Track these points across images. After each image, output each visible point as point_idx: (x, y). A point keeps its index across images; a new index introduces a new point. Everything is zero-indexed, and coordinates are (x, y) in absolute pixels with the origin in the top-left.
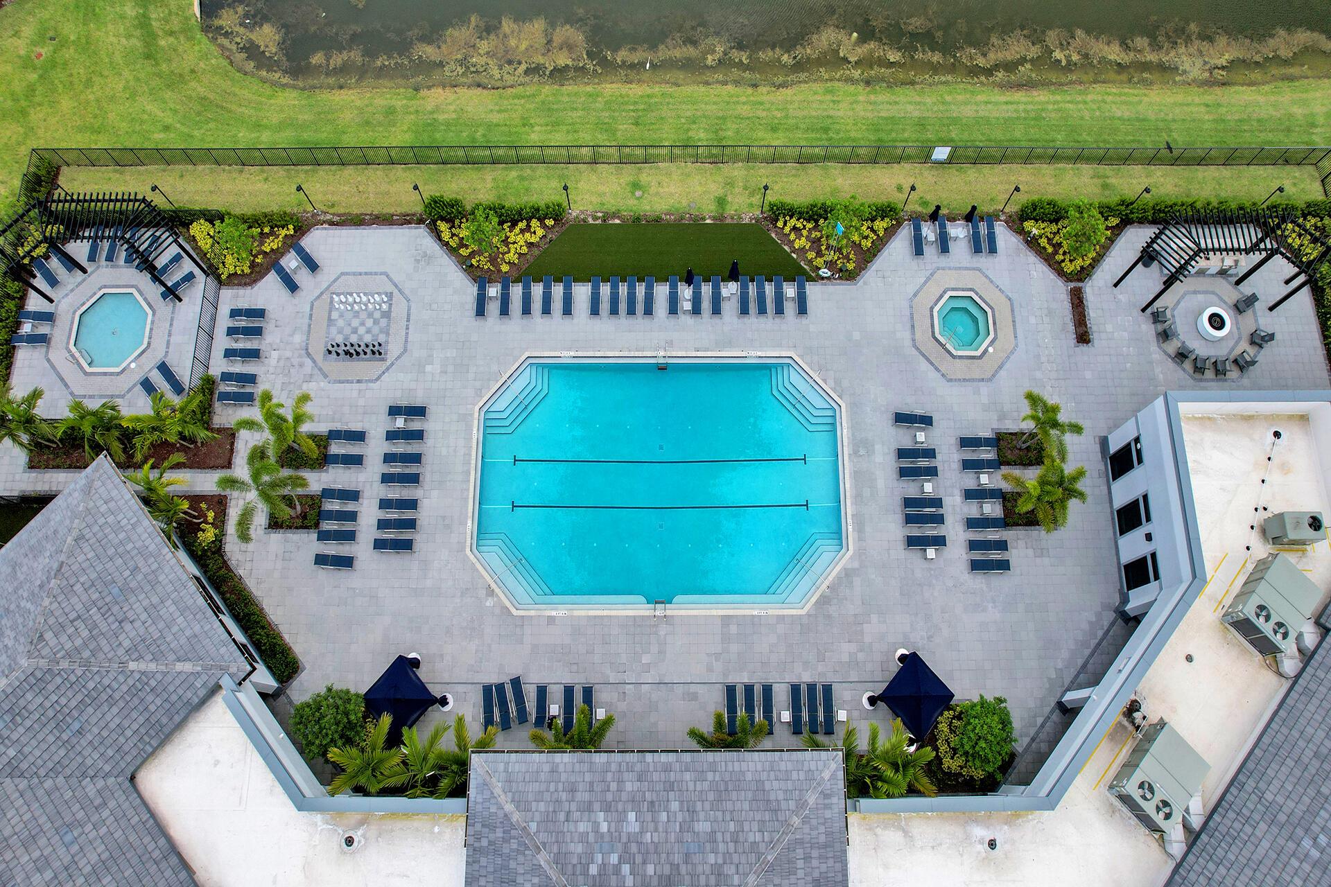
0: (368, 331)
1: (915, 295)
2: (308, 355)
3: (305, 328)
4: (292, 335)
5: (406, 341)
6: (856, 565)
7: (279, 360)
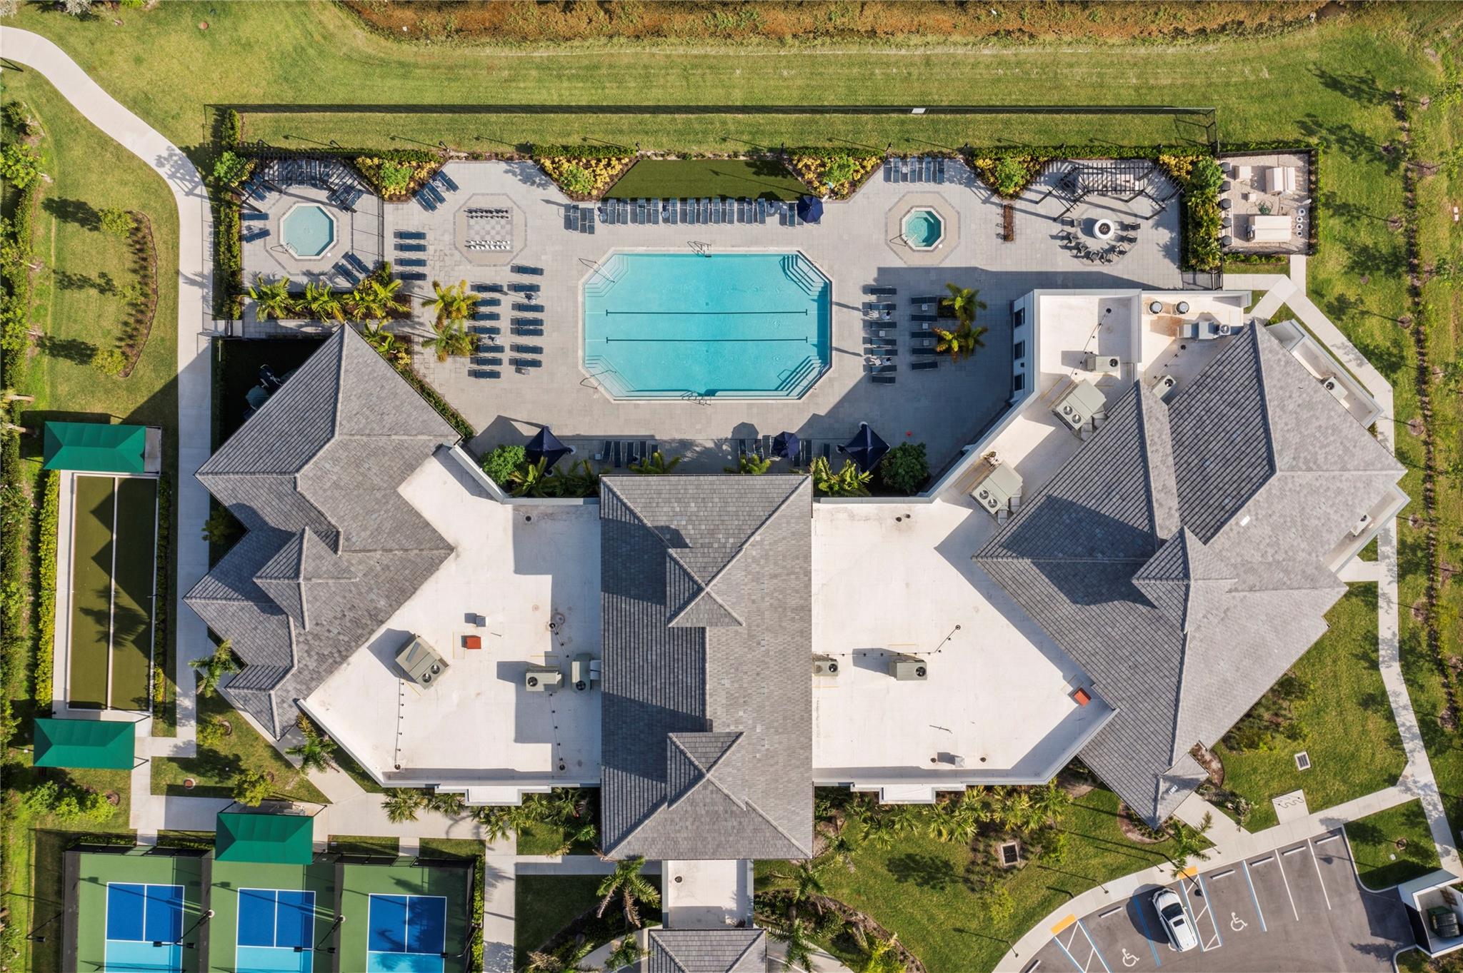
0: (498, 233)
1: (890, 210)
2: (456, 248)
3: (452, 231)
4: (443, 235)
5: (526, 240)
6: (836, 375)
7: (435, 251)
